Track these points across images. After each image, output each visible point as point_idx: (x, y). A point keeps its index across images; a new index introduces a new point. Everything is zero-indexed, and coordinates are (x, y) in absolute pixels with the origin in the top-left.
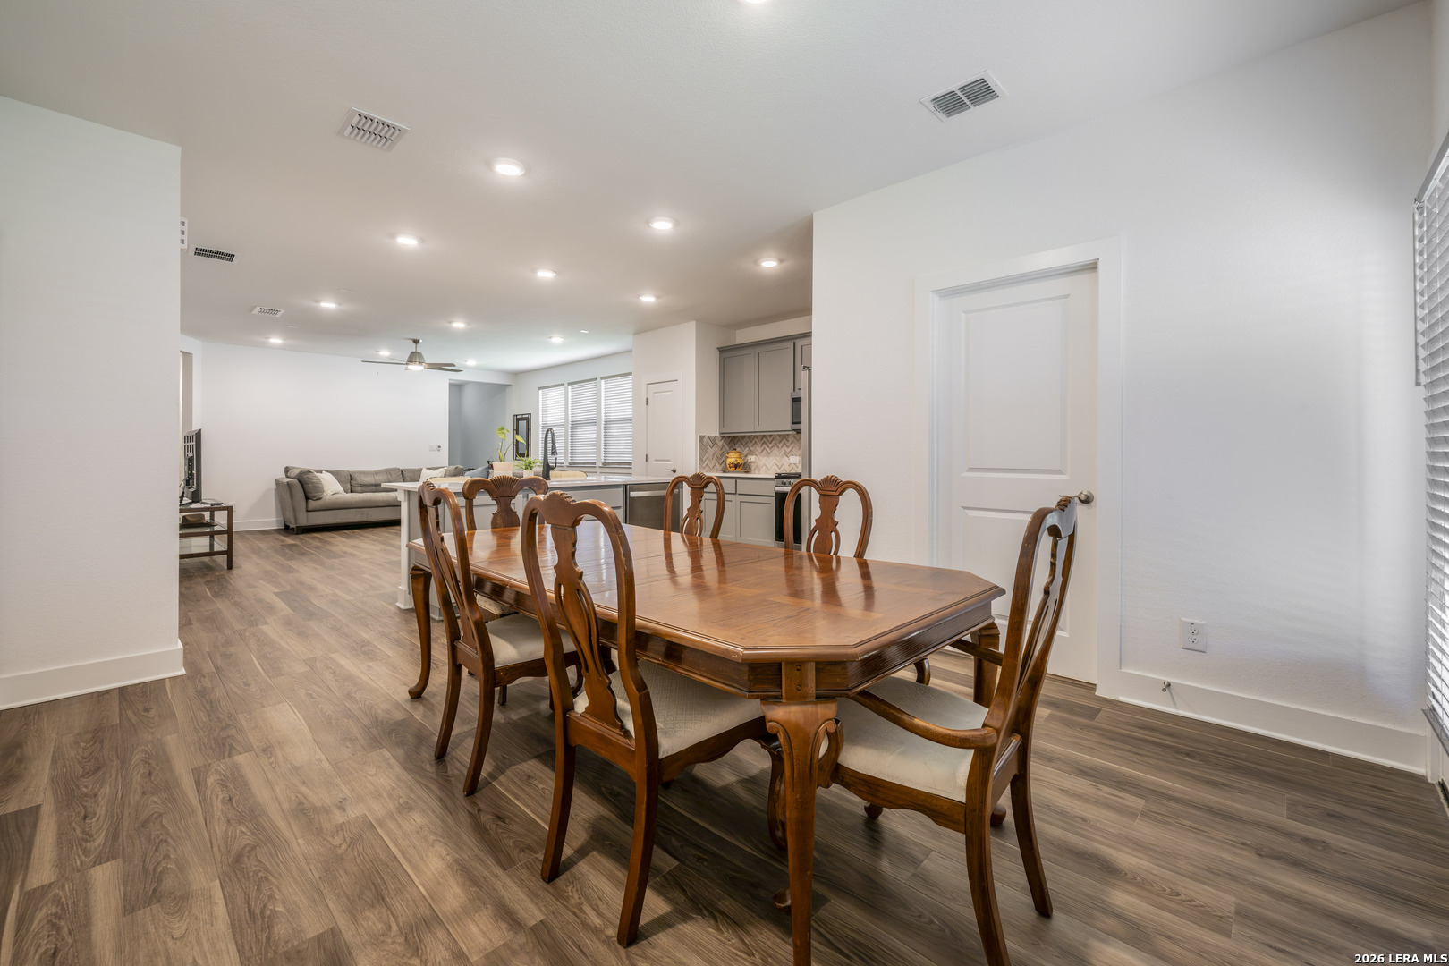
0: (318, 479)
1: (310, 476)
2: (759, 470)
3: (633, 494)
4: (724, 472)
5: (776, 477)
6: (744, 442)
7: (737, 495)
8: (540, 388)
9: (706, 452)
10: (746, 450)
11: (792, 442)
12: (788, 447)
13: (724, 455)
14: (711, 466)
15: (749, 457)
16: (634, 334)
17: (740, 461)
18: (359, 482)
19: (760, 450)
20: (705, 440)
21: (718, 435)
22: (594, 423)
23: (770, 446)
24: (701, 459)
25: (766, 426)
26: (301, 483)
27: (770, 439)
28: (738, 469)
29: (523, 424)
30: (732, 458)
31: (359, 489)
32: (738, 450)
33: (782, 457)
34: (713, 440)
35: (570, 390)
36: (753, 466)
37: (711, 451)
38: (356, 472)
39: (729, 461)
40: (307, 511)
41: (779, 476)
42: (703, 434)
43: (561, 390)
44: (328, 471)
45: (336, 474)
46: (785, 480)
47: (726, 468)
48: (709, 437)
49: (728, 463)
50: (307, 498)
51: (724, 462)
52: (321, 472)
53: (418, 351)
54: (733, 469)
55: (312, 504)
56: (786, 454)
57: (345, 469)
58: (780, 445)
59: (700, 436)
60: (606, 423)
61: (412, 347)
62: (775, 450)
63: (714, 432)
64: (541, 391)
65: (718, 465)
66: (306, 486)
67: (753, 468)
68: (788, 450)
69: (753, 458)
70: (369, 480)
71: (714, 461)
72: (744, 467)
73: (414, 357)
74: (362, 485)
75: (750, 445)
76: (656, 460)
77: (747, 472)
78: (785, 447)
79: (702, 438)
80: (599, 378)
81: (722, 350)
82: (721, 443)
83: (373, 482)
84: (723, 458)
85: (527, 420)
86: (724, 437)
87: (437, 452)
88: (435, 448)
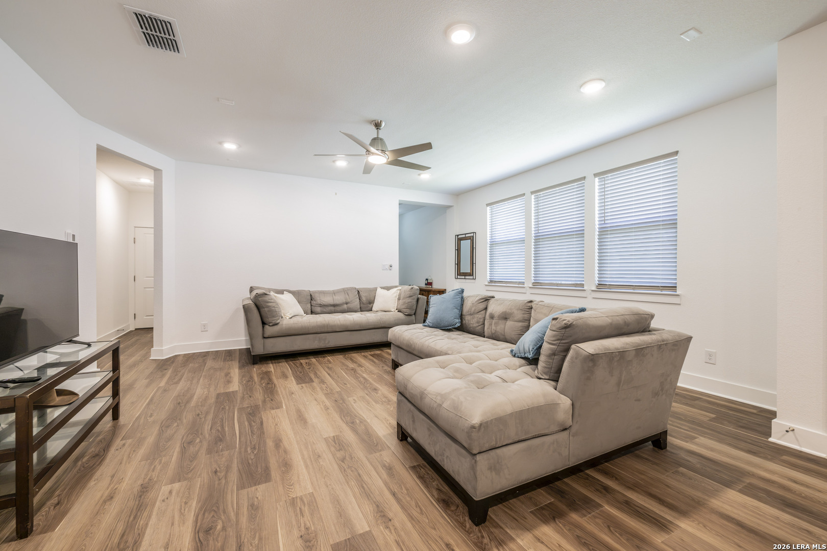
0: (279, 301)
1: (266, 298)
8: (488, 205)
18: (319, 302)
22: (580, 234)
26: (258, 307)
29: (466, 245)
31: (318, 309)
35: (532, 200)
38: (315, 292)
40: (264, 338)
44: (290, 292)
45: (296, 294)
50: (264, 323)
52: (281, 292)
55: (269, 330)
57: (306, 289)
60: (603, 231)
64: (489, 207)
66: (262, 310)
70: (328, 300)
74: (321, 306)
80: (589, 177)
83: (332, 302)
85: (472, 238)
87: (389, 271)
88: (388, 267)
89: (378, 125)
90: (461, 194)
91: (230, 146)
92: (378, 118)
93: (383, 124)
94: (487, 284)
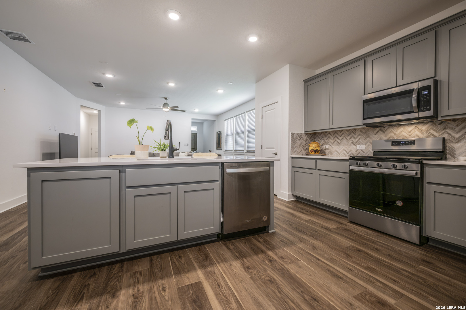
2: (332, 154)
3: (229, 171)
4: (307, 155)
5: (350, 159)
6: (320, 137)
7: (317, 171)
8: (225, 120)
9: (296, 142)
10: (322, 142)
11: (359, 135)
12: (355, 138)
13: (307, 145)
14: (299, 151)
15: (324, 146)
16: (256, 83)
17: (318, 148)
19: (332, 141)
20: (295, 135)
21: (303, 132)
22: (244, 133)
23: (340, 138)
24: (292, 147)
25: (339, 123)
27: (340, 134)
28: (317, 153)
29: (220, 135)
30: (313, 146)
32: (317, 141)
33: (350, 145)
34: (300, 136)
35: (235, 119)
36: (327, 152)
37: (299, 142)
39: (310, 148)
41: (353, 158)
42: (294, 132)
43: (231, 120)
46: (359, 162)
47: (309, 152)
48: (297, 134)
49: (310, 149)
51: (308, 149)
53: (167, 102)
54: (313, 153)
56: (354, 144)
58: (348, 138)
59: (292, 133)
60: (248, 132)
61: (164, 101)
62: (345, 141)
63: (300, 130)
64: (225, 121)
65: (303, 151)
67: (327, 153)
68: (355, 141)
69: (327, 147)
71: (301, 148)
72: (322, 152)
73: (165, 105)
75: (325, 139)
76: (266, 148)
77: (323, 155)
78: (353, 139)
79: (293, 134)
80: (245, 112)
81: (306, 81)
82: (305, 138)
84: (307, 147)
85: (221, 133)
86: (307, 134)
87: (187, 146)
88: (187, 145)
89: (166, 99)
90: (218, 116)
91: (122, 103)
92: (166, 97)
93: (168, 98)
94: (224, 151)
